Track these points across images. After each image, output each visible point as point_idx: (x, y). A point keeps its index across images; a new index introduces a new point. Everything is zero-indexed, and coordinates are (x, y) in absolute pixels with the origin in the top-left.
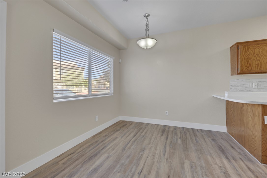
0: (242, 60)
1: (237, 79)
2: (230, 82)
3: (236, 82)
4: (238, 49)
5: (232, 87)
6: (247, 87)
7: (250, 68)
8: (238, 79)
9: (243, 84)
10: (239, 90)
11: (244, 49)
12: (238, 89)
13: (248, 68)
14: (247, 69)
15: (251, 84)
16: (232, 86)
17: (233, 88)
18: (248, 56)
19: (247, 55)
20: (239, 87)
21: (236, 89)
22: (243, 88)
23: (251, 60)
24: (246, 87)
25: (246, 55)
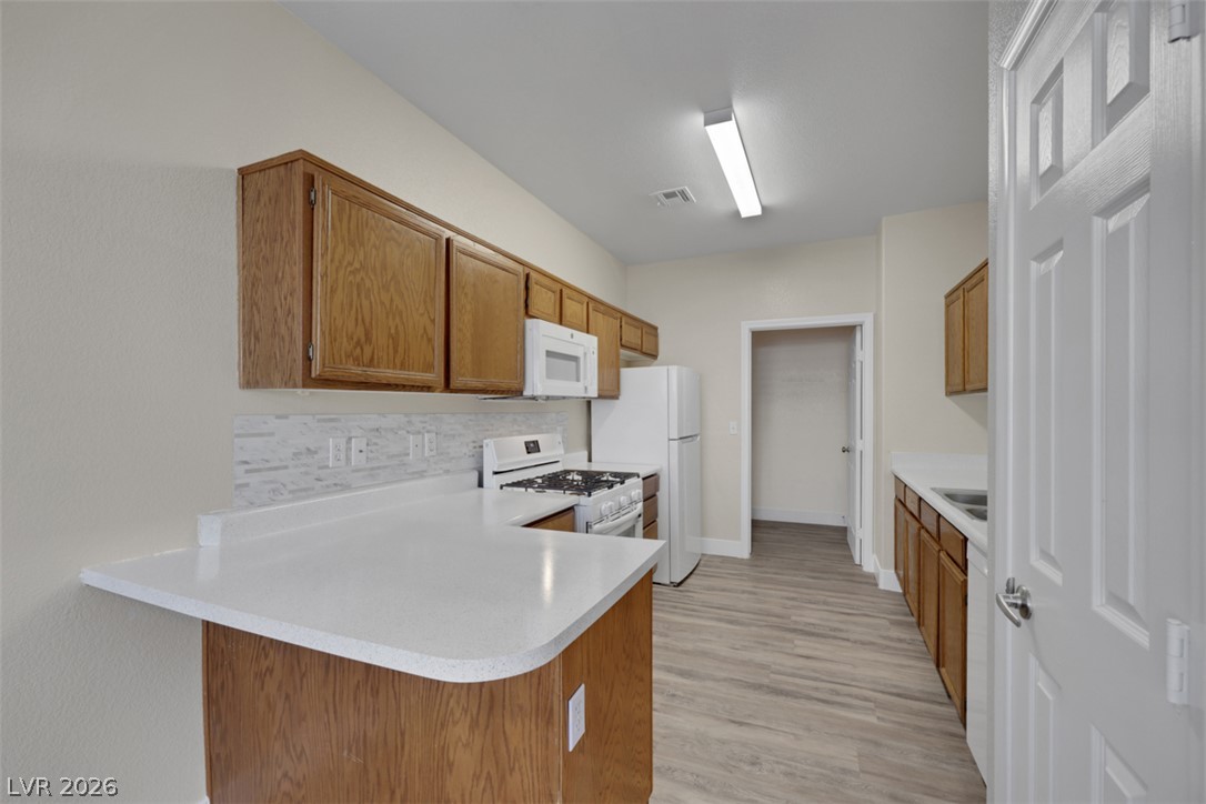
0: (333, 291)
1: (278, 417)
2: (238, 436)
3: (272, 434)
4: (310, 206)
5: (247, 471)
6: (327, 467)
7: (368, 350)
8: (286, 417)
9: (308, 449)
10: (291, 492)
11: (341, 221)
12: (284, 486)
13: (358, 350)
14: (355, 355)
15: (343, 447)
16: (246, 463)
17: (254, 479)
18: (358, 270)
19: (357, 265)
20: (286, 467)
21: (273, 486)
22: (307, 473)
23: (371, 303)
24: (320, 468)
25: (350, 264)
